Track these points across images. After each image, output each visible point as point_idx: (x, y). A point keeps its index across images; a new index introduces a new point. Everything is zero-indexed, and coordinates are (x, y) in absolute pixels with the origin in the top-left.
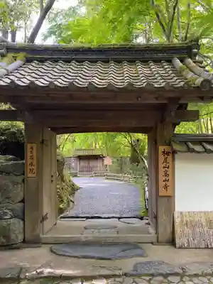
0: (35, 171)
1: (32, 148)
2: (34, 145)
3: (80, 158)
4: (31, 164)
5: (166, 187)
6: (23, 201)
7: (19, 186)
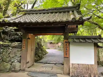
0: (25, 47)
2: (25, 39)
3: (51, 43)
4: (24, 45)
5: (66, 54)
6: (21, 57)
7: (20, 52)
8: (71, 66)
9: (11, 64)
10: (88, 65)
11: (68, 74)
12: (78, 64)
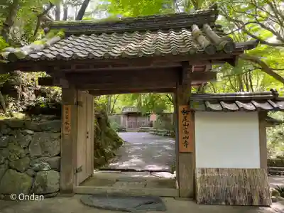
0: (70, 128)
1: (67, 109)
2: (69, 107)
3: (129, 115)
4: (67, 123)
5: (186, 144)
6: (59, 155)
7: (56, 142)
8: (198, 176)
9: (34, 176)
10: (244, 170)
11: (190, 197)
12: (218, 170)
